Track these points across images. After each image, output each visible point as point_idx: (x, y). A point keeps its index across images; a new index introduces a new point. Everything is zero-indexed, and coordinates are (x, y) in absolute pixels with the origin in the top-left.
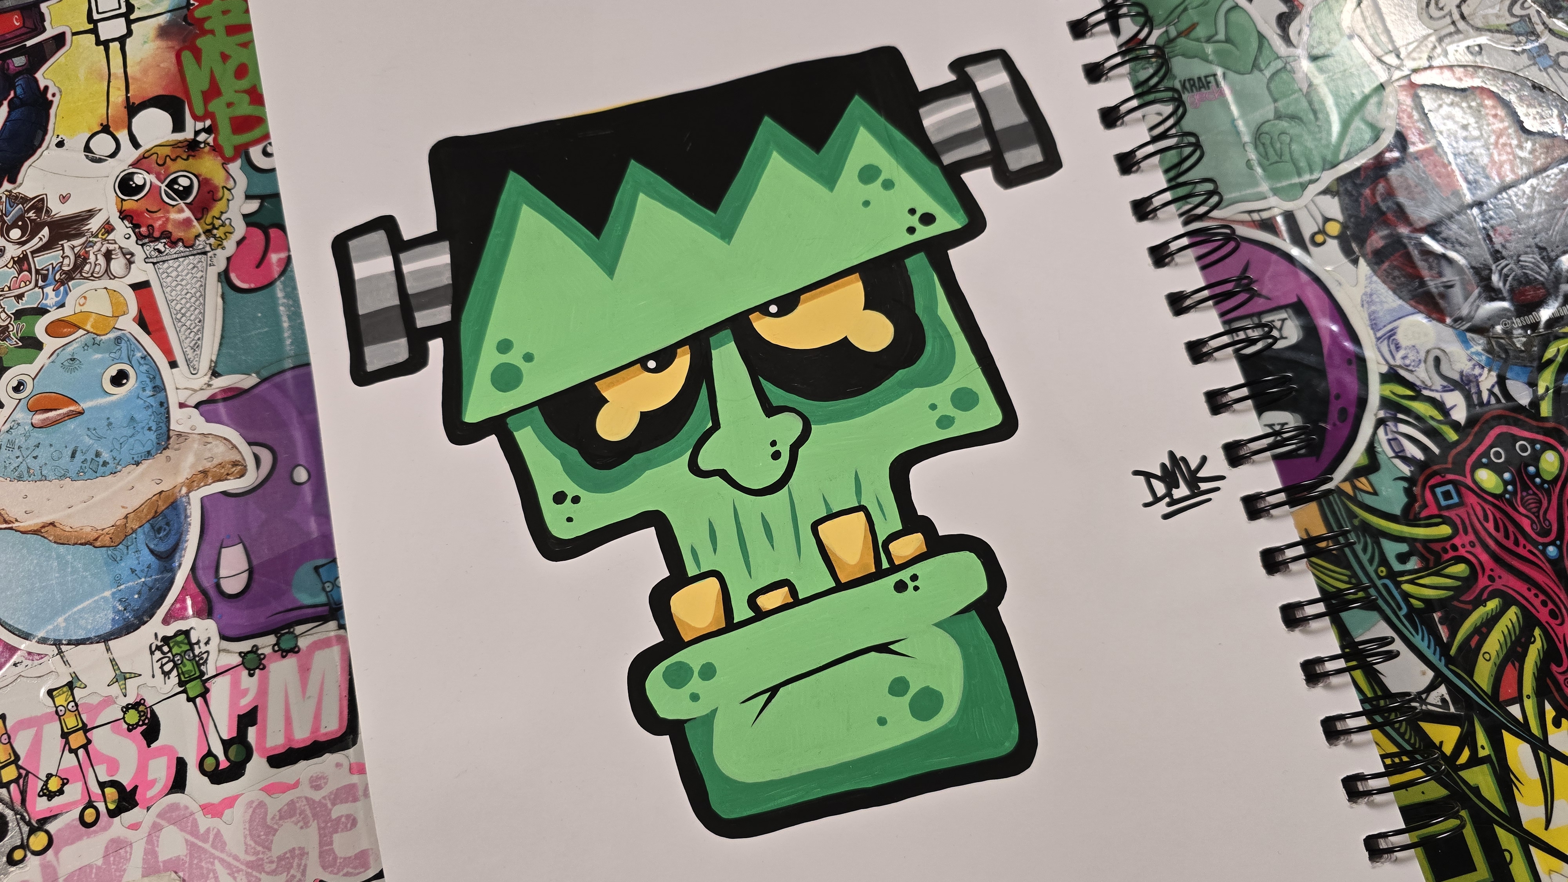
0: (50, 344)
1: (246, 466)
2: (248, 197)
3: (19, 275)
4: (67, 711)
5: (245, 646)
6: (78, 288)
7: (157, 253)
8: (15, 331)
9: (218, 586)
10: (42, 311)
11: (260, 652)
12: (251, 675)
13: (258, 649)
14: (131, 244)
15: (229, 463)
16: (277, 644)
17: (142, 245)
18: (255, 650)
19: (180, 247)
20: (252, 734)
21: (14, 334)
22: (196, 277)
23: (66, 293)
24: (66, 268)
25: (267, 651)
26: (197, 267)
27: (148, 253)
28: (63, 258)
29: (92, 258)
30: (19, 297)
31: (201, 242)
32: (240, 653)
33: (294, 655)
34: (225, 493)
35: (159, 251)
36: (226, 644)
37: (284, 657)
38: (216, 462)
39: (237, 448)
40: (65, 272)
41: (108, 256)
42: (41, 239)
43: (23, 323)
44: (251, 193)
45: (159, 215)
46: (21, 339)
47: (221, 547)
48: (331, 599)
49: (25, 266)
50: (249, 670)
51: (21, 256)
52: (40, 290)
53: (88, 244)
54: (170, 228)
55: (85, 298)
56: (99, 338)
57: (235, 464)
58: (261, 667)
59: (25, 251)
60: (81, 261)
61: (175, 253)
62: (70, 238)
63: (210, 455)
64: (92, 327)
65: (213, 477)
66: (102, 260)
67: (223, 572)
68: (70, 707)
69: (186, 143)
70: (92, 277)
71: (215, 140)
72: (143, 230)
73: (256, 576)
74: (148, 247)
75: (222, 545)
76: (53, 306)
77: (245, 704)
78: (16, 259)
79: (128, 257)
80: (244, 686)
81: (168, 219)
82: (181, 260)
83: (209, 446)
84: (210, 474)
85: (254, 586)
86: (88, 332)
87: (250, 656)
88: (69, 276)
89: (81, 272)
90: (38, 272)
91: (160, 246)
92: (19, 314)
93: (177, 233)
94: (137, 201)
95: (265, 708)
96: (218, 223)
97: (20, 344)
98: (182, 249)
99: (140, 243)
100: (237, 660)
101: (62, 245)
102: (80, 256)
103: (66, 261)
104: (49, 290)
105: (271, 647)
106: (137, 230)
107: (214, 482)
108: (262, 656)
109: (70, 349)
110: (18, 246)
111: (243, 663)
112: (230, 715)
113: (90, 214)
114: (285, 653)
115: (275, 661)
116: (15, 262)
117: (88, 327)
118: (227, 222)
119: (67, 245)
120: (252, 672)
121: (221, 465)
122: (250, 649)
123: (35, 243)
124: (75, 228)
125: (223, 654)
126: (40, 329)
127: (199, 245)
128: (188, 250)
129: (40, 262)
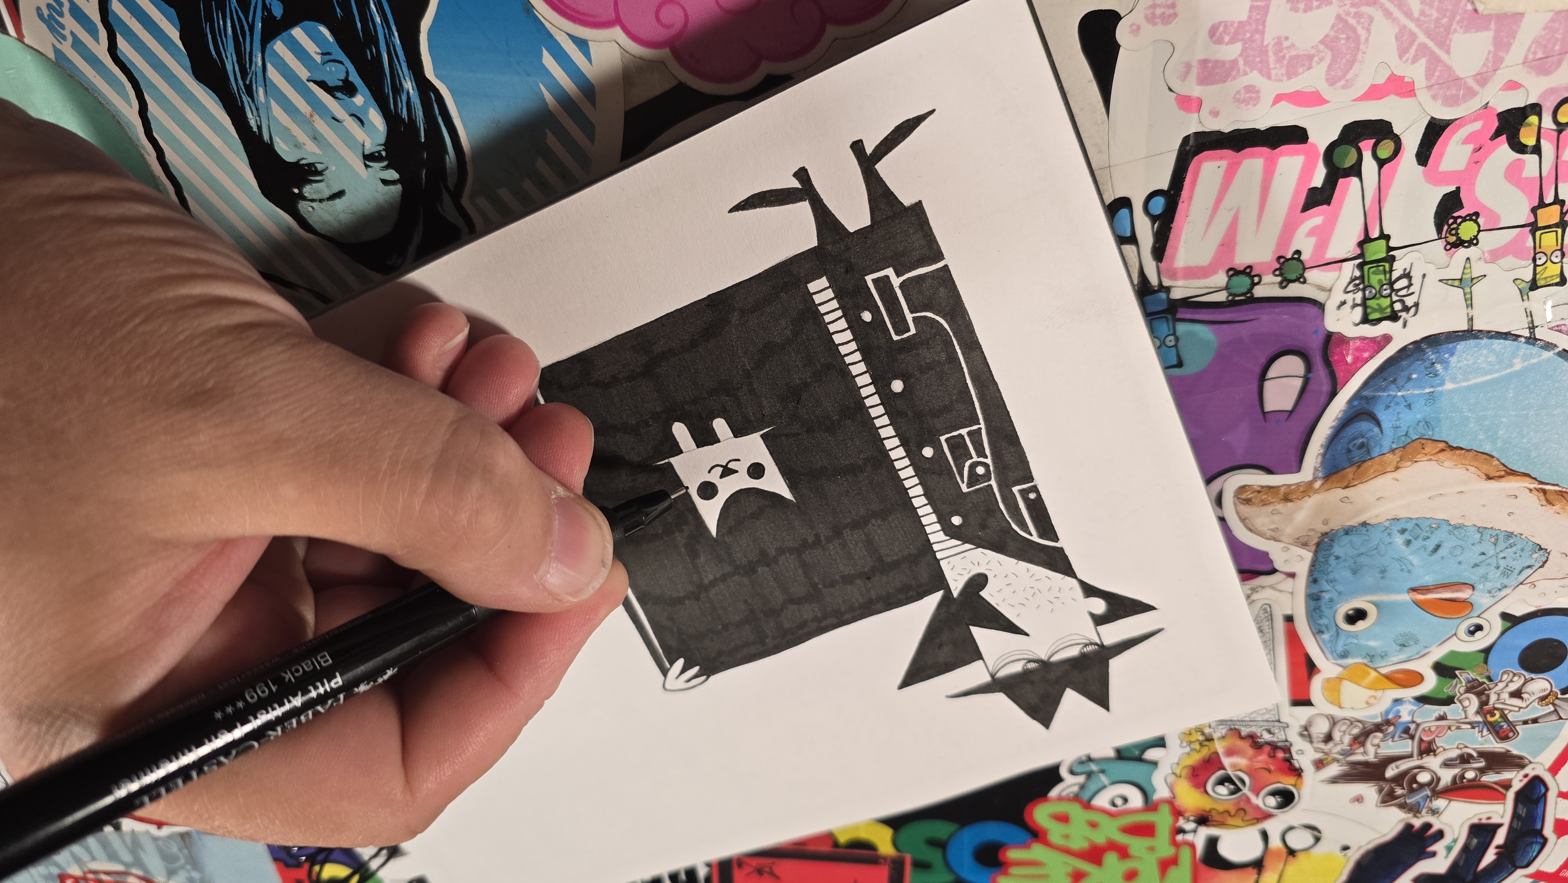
0: (1424, 666)
1: (1235, 496)
2: (1155, 764)
3: (1434, 740)
4: (1549, 255)
5: (1294, 290)
6: (1374, 714)
7: (1272, 730)
8: (1458, 686)
9: (1309, 368)
10: (1423, 700)
11: (1279, 279)
12: (1298, 252)
13: (1281, 283)
14: (1298, 744)
15: (1254, 504)
16: (1254, 284)
17: (1287, 741)
18: (1285, 282)
19: (1245, 731)
20: (1318, 178)
21: (1461, 682)
23: (1387, 712)
24: (1379, 735)
25: (1268, 278)
27: (1282, 732)
28: (1378, 746)
29: (1347, 739)
30: (1442, 718)
32: (1305, 282)
33: (1236, 267)
34: (1269, 471)
35: (1269, 732)
36: (1320, 297)
37: (1250, 267)
38: (1270, 508)
39: (1240, 518)
40: (1380, 731)
41: (1328, 738)
42: (1397, 767)
43: (1447, 691)
44: (1150, 767)
45: (1258, 765)
46: (1455, 676)
47: (1291, 412)
48: (1171, 325)
49: (1423, 746)
50: (1299, 260)
51: (1424, 755)
52: (1415, 720)
53: (1346, 754)
54: (1250, 751)
55: (1367, 703)
56: (1365, 661)
57: (1248, 501)
58: (1282, 260)
59: (1418, 759)
60: (1360, 739)
61: (1252, 726)
62: (1366, 764)
63: (1274, 517)
65: (1278, 493)
66: (1337, 735)
67: (1298, 383)
68: (1544, 259)
69: (1208, 823)
70: (1352, 722)
71: (1177, 820)
72: (1280, 755)
73: (1258, 370)
74: (1280, 737)
75: (1289, 416)
76: (1405, 701)
77: (1316, 218)
78: (1432, 754)
79: (1305, 733)
80: (1313, 240)
81: (1251, 759)
82: (1247, 719)
83: (1272, 527)
84: (1281, 496)
85: (1263, 360)
86: (1375, 669)
87: (1293, 277)
88: (1378, 728)
89: (1364, 728)
90: (1412, 737)
91: (1267, 737)
92: (1449, 701)
93: (1245, 745)
94: (1279, 782)
95: (1292, 207)
97: (1457, 672)
98: (1243, 729)
99: (1287, 744)
100: (1310, 275)
101: (1376, 757)
102: (1359, 743)
103: (1376, 741)
104: (1405, 718)
105: (1262, 282)
106: (1287, 755)
107: (1278, 487)
108: (1277, 273)
109: (1402, 657)
110: (1425, 765)
111: (1304, 269)
112: (1340, 207)
113: (1334, 780)
114: (1247, 271)
115: (1262, 264)
116: (1434, 751)
118: (1185, 744)
119: (1371, 757)
120: (1296, 256)
121: (1265, 504)
122: (1291, 284)
123: (1404, 765)
124: (1356, 769)
125: (1328, 285)
126: (1430, 683)
128: (1236, 727)
129: (1407, 746)
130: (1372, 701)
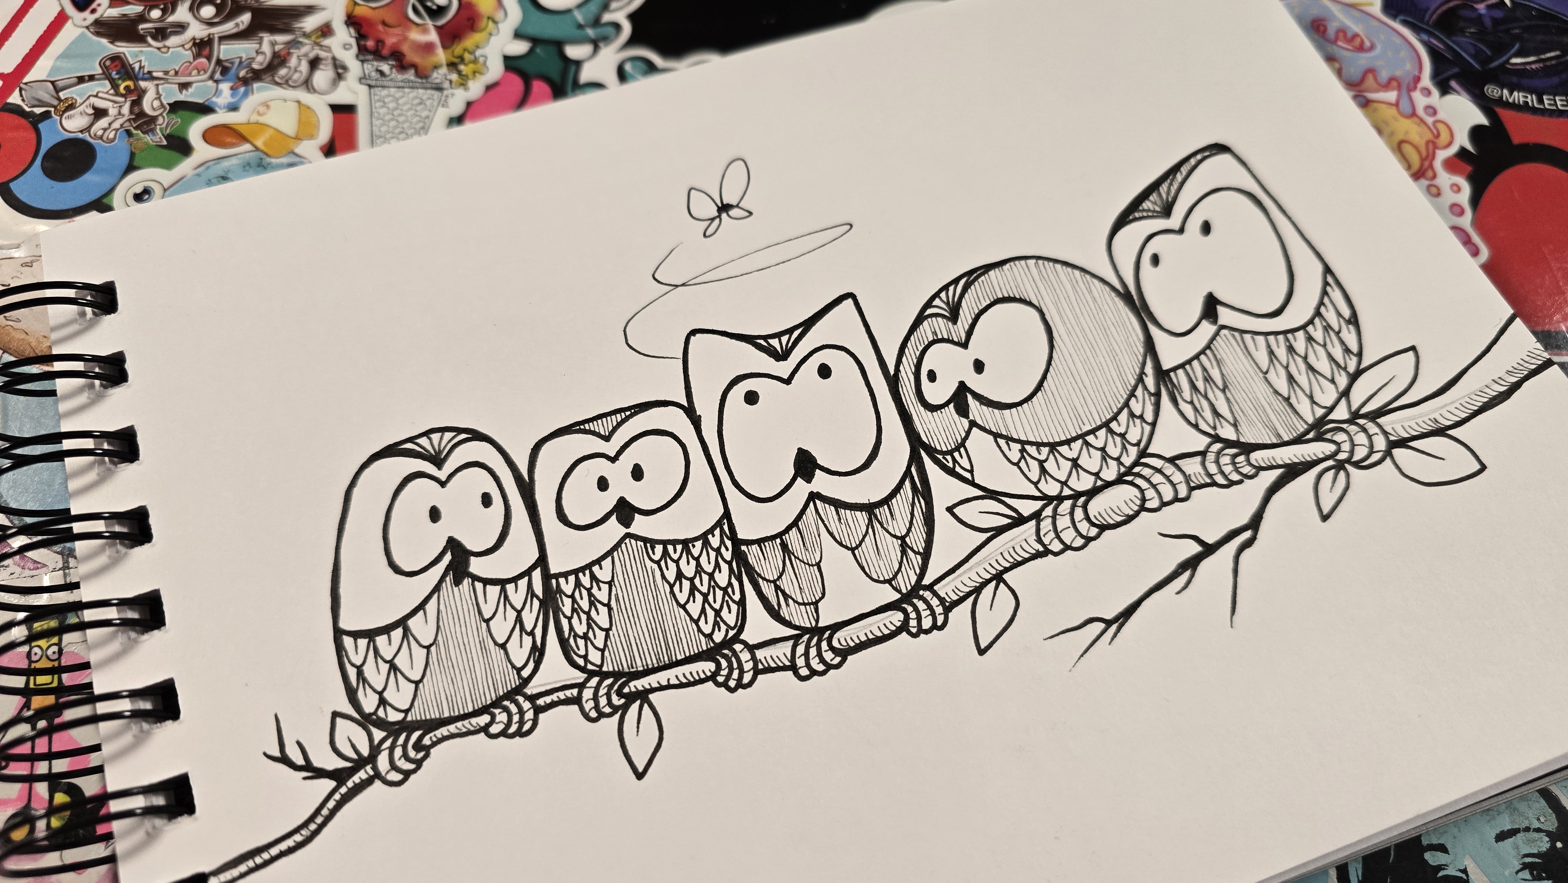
0: (202, 151)
2: (518, 35)
3: (194, 59)
4: (44, 657)
6: (262, 92)
7: (379, 76)
8: (164, 125)
10: (205, 109)
14: (349, 57)
17: (363, 61)
19: (410, 75)
21: (161, 130)
22: (420, 116)
23: (246, 95)
24: (255, 66)
26: (425, 105)
27: (367, 72)
28: (258, 52)
29: (293, 62)
30: (184, 86)
31: (437, 76)
35: (382, 73)
40: (255, 72)
41: (314, 63)
42: (237, 25)
43: (177, 119)
45: (397, 31)
46: (167, 137)
49: (206, 52)
51: (206, 39)
52: (215, 84)
53: (295, 44)
54: (405, 48)
55: (268, 107)
59: (213, 34)
60: (278, 60)
61: (402, 81)
62: (273, 30)
64: (265, 144)
66: (304, 67)
68: (50, 652)
70: (286, 83)
72: (370, 44)
74: (369, 66)
76: (224, 107)
78: (198, 41)
79: (340, 71)
81: (405, 38)
82: (407, 90)
86: (257, 149)
88: (257, 75)
89: (273, 76)
90: (219, 62)
91: (385, 67)
92: (176, 107)
93: (412, 56)
94: (374, 8)
96: (467, 56)
97: (165, 143)
98: (412, 78)
99: (361, 57)
101: (261, 38)
102: (279, 56)
103: (260, 58)
104: (225, 87)
106: (362, 43)
109: (226, 164)
110: (205, 27)
113: (309, 10)
116: (195, 44)
117: (259, 143)
118: (481, 60)
119: (267, 38)
123: (229, 27)
124: (284, 23)
126: (195, 131)
127: (436, 78)
128: (420, 80)
129: (226, 51)
130: (262, 109)
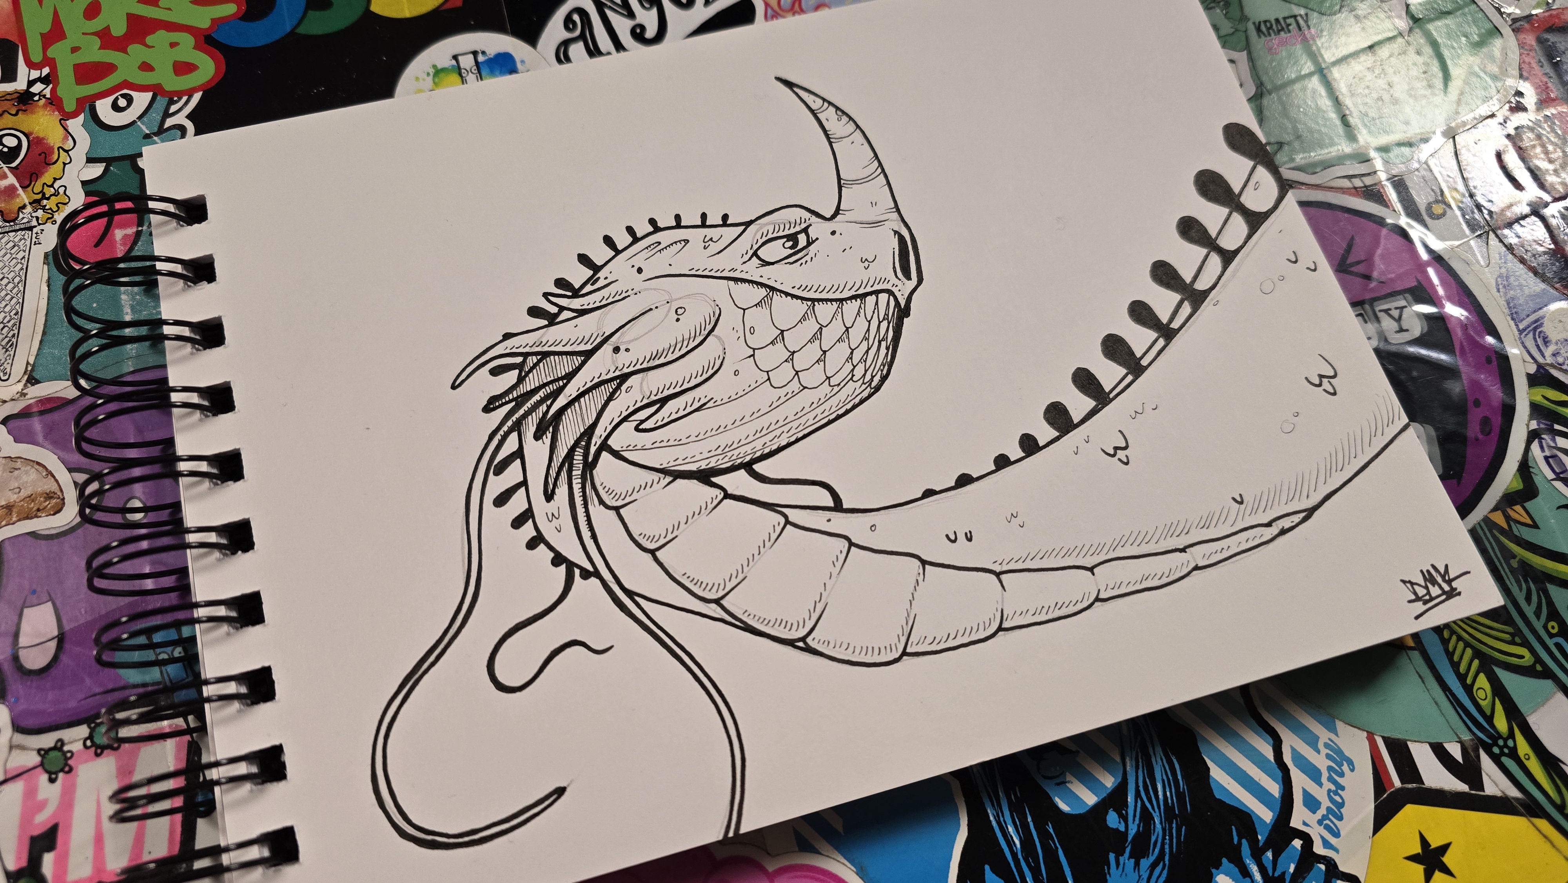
1: (63, 499)
2: (90, 160)
9: (16, 658)
11: (66, 748)
12: (52, 781)
13: (63, 744)
15: (41, 495)
16: (91, 737)
18: (59, 746)
20: (48, 861)
22: (16, 258)
25: (77, 747)
26: (18, 246)
31: (25, 216)
32: (39, 751)
33: (113, 752)
34: (33, 534)
36: (20, 738)
37: (97, 755)
38: (23, 494)
39: (54, 477)
44: (94, 155)
47: (24, 606)
48: (165, 676)
50: (50, 773)
57: (49, 496)
58: (67, 769)
63: (16, 485)
65: (18, 514)
67: (23, 641)
69: (16, 95)
71: (53, 91)
75: (25, 602)
77: (42, 820)
80: (41, 796)
83: (16, 472)
84: (15, 510)
85: (64, 659)
87: (53, 754)
95: (69, 826)
96: (49, 191)
100: (36, 759)
105: (81, 742)
107: (19, 520)
108: (69, 755)
111: (42, 764)
112: (20, 838)
114: (99, 750)
115: (86, 761)
118: (61, 190)
120: (54, 776)
121: (31, 498)
122: (52, 745)
125: (15, 752)
127: (23, 218)
128: (8, 224)
